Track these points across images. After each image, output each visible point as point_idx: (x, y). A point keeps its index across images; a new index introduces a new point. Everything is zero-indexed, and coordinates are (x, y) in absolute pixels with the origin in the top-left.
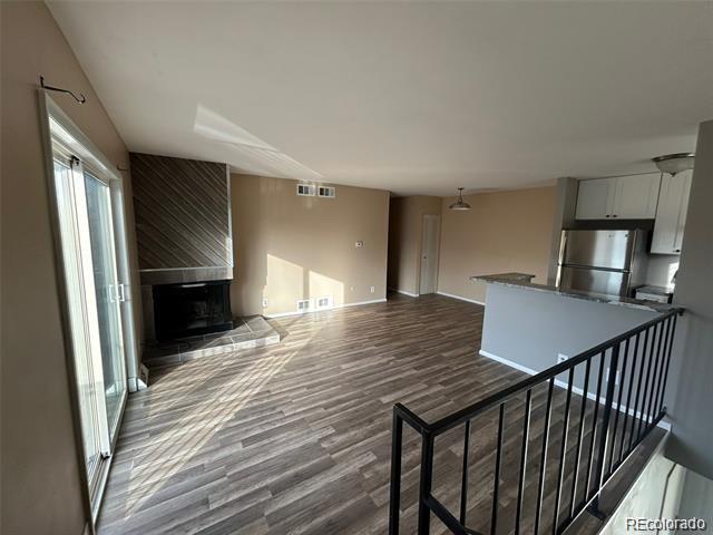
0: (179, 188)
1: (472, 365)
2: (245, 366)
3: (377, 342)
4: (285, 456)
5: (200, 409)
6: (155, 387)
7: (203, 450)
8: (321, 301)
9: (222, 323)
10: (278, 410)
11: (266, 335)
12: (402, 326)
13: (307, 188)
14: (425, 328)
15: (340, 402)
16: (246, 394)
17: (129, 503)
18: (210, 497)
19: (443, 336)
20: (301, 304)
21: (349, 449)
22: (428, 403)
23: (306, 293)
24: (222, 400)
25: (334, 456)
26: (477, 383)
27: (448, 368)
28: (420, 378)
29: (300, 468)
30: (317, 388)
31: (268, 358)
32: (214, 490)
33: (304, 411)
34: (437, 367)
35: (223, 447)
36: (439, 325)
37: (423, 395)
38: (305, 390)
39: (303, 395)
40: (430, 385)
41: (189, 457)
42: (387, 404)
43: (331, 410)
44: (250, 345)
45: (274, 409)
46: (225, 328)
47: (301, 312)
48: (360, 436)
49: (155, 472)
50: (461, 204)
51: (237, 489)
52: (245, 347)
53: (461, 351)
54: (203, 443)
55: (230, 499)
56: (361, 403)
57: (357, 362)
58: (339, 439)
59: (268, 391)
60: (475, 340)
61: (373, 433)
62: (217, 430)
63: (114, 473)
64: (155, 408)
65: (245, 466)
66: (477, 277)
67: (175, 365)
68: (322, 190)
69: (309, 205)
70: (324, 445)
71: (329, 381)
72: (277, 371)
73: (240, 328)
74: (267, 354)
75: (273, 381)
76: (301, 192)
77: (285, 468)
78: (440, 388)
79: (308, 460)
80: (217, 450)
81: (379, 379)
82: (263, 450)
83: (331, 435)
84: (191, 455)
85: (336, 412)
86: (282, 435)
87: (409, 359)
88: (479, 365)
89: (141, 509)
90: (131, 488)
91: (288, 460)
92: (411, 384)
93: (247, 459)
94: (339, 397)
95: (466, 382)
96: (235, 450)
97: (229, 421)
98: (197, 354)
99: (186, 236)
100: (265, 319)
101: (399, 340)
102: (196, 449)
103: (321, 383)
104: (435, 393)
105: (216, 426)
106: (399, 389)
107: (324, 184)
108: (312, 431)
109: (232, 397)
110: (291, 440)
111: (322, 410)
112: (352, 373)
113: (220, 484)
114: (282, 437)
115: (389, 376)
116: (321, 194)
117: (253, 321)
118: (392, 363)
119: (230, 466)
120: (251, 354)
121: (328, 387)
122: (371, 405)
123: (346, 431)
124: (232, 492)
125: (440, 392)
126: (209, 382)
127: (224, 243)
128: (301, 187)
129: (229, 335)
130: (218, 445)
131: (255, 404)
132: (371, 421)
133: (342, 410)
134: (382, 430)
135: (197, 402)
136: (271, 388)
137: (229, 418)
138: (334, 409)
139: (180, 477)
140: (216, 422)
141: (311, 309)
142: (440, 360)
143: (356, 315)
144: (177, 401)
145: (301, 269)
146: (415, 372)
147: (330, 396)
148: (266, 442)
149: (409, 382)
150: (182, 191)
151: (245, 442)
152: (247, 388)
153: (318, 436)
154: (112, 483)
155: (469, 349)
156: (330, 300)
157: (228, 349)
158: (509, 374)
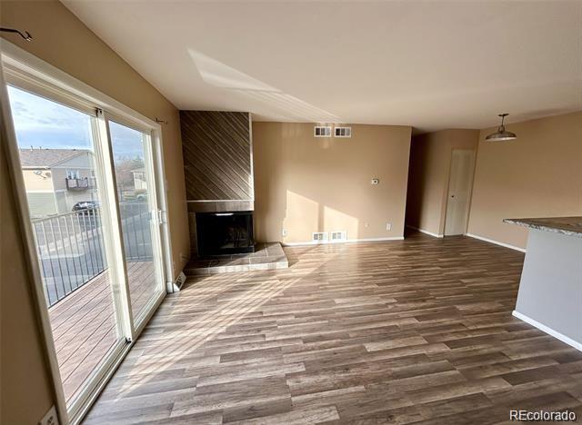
0: (212, 135)
1: (498, 327)
2: (252, 285)
3: (380, 281)
4: (249, 383)
5: (204, 317)
6: (185, 291)
7: (190, 356)
8: (334, 234)
9: (246, 246)
10: (262, 332)
11: (278, 260)
12: (413, 267)
13: (323, 130)
14: (441, 272)
15: (321, 338)
16: (243, 311)
17: (125, 387)
18: (176, 404)
19: (463, 284)
20: (315, 235)
21: (313, 396)
22: (422, 365)
23: (321, 227)
24: (223, 312)
25: (294, 399)
26: (502, 354)
27: (461, 325)
28: (420, 330)
29: (258, 401)
30: (304, 319)
31: (274, 281)
32: (181, 398)
33: (284, 340)
34: (446, 321)
35: (206, 357)
36: (461, 271)
37: (419, 352)
38: (293, 318)
39: (289, 323)
40: (431, 341)
41: (179, 358)
42: (372, 353)
43: (309, 345)
44: (263, 267)
45: (259, 331)
46: (248, 251)
47: (316, 242)
48: (329, 384)
49: (152, 364)
50: (502, 132)
51: (199, 404)
52: (258, 268)
53: (485, 307)
54: (193, 349)
55: (189, 413)
56: (341, 344)
57: (354, 299)
58: (306, 380)
59: (261, 313)
60: (509, 296)
61: (345, 384)
62: (208, 339)
63: (129, 357)
64: (178, 308)
65: (214, 382)
66: (515, 220)
67: (204, 276)
68: (338, 130)
69: (326, 145)
70: (290, 383)
71: (317, 314)
72: (276, 295)
73: (260, 252)
74: (274, 277)
75: (270, 303)
76: (318, 134)
77: (245, 396)
78: (445, 349)
79: (269, 395)
80: (200, 358)
81: (372, 322)
82: (234, 371)
83: (300, 373)
84: (181, 357)
85: (313, 349)
86: (255, 360)
87: (412, 305)
88: (509, 329)
89: (128, 396)
90: (132, 373)
91: (251, 388)
92: (406, 336)
93: (218, 375)
94: (322, 333)
95: (484, 349)
96: (211, 363)
97: (220, 334)
98: (222, 269)
99: (218, 175)
100: (283, 246)
101: (408, 281)
102: (186, 353)
103: (310, 314)
104: (436, 355)
105: (209, 335)
106: (391, 338)
107: (341, 125)
108: (283, 363)
109: (231, 313)
110: (261, 367)
111: (301, 343)
112: (344, 310)
113: (187, 394)
114: (254, 362)
115: (385, 321)
116: (338, 134)
117: (272, 247)
118: (390, 307)
119: (203, 378)
120: (262, 276)
121: (315, 320)
122: (353, 350)
123: (316, 373)
124: (193, 405)
125: (442, 353)
126: (222, 294)
127: (247, 180)
128: (318, 130)
129: (249, 257)
130: (203, 354)
131: (246, 322)
132: (347, 369)
133: (321, 348)
134: (356, 384)
135: (205, 310)
136: (264, 311)
137: (220, 331)
138: (313, 344)
139: (165, 375)
140: (210, 332)
141: (325, 241)
142: (452, 312)
143: (367, 250)
144: (193, 306)
145: (317, 204)
146: (415, 321)
147: (313, 330)
148: (240, 362)
149: (406, 332)
150: (215, 137)
151: (224, 358)
152: (247, 305)
153: (287, 371)
154: (124, 364)
155: (496, 305)
156: (344, 233)
157: (245, 268)
158: (558, 352)
